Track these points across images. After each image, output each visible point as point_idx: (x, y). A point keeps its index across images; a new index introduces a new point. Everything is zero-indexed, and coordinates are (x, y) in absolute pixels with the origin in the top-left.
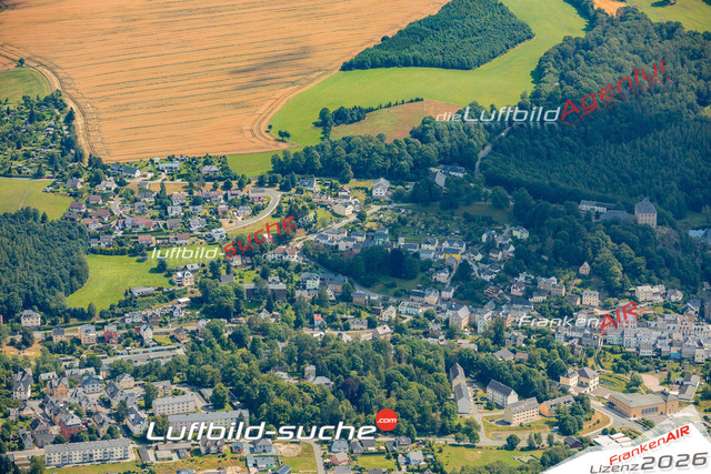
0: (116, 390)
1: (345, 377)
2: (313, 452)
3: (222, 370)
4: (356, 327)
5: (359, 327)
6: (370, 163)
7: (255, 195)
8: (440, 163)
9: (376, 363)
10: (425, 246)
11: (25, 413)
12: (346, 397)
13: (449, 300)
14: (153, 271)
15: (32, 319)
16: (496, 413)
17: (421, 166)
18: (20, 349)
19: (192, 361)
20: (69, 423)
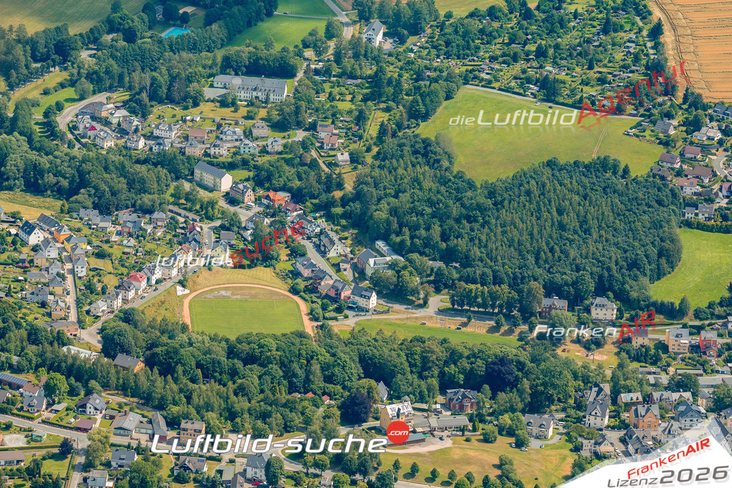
15: (605, 310)
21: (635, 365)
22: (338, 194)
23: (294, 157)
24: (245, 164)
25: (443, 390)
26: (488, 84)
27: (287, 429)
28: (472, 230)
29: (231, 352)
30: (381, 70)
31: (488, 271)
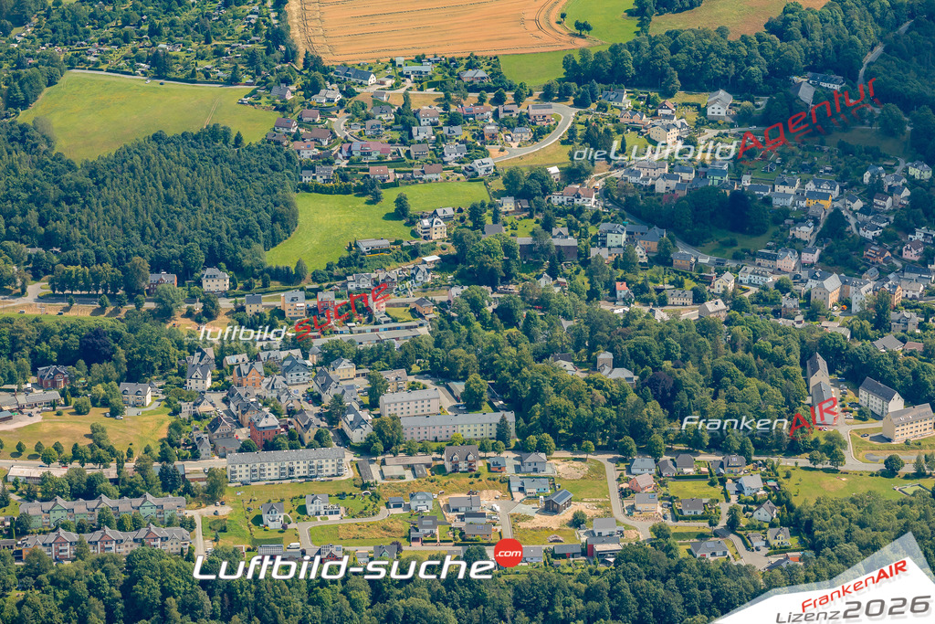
0: (330, 380)
1: (654, 370)
2: (604, 473)
3: (480, 356)
4: (676, 301)
5: (680, 301)
6: (705, 68)
7: (538, 112)
8: (806, 69)
9: (700, 350)
10: (780, 189)
11: (203, 409)
12: (655, 398)
13: (812, 265)
14: (389, 217)
15: (217, 281)
16: (872, 425)
17: (780, 73)
18: (199, 322)
19: (438, 343)
20: (262, 424)
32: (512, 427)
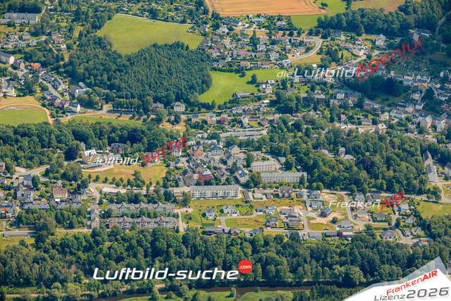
0: (231, 155)
1: (363, 156)
2: (344, 199)
3: (290, 147)
4: (365, 123)
5: (367, 123)
6: (374, 25)
7: (308, 40)
8: (416, 27)
9: (381, 149)
10: (406, 77)
11: (179, 165)
12: (364, 169)
13: (420, 110)
14: (249, 83)
15: (180, 108)
17: (404, 28)
18: (173, 124)
19: (271, 139)
20: (204, 173)
21: (194, 130)
22: (62, 63)
23: (42, 47)
24: (20, 51)
25: (109, 145)
26: (127, 13)
27: (41, 163)
28: (121, 75)
29: (16, 132)
30: (79, 8)
31: (129, 93)
32: (306, 178)
